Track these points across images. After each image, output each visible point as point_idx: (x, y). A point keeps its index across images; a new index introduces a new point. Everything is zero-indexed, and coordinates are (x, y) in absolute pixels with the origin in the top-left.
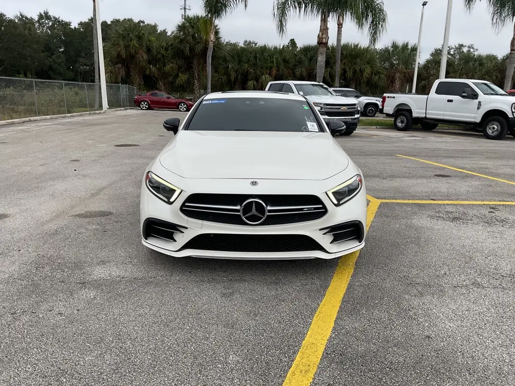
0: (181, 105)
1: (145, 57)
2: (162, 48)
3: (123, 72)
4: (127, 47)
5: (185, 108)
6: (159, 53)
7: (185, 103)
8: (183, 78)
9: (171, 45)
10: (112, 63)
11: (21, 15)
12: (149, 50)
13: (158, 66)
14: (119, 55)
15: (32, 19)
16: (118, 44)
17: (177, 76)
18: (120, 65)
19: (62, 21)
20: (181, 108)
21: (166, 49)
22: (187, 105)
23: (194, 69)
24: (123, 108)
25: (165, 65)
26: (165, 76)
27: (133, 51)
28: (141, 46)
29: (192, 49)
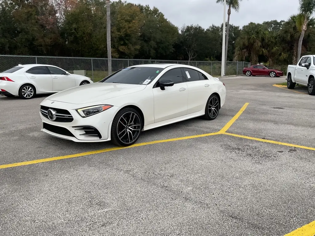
0: (272, 73)
1: (260, 44)
2: (273, 38)
3: (246, 54)
4: (249, 39)
5: (274, 75)
6: (269, 41)
7: (274, 72)
8: (284, 56)
9: (279, 35)
10: (240, 49)
11: (213, 26)
12: (263, 40)
13: (268, 49)
14: (244, 45)
15: (218, 27)
16: (244, 38)
17: (280, 54)
18: (245, 50)
19: (234, 26)
20: (271, 75)
21: (276, 38)
22: (275, 73)
23: (294, 49)
24: (235, 76)
25: (273, 49)
26: (273, 55)
27: (252, 41)
28: (258, 37)
29: (292, 36)
